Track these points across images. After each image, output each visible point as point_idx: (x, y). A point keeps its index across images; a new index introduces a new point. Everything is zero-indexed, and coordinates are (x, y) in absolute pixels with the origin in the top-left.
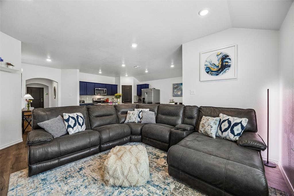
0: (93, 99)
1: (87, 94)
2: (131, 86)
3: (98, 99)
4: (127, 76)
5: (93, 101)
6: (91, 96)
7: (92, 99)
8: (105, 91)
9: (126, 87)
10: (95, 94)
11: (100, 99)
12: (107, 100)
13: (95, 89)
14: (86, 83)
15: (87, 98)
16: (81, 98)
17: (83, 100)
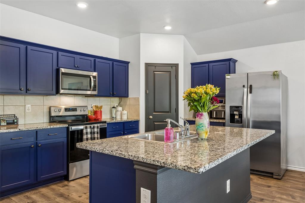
0: (50, 108)
1: (27, 92)
2: (176, 66)
3: (66, 110)
4: (168, 28)
5: (51, 117)
6: (40, 98)
7: (46, 110)
8: (95, 81)
9: (158, 69)
10: (58, 92)
11: (74, 110)
12: (95, 113)
13: (58, 71)
14: (23, 47)
15: (28, 106)
16: (5, 107)
17: (13, 115)
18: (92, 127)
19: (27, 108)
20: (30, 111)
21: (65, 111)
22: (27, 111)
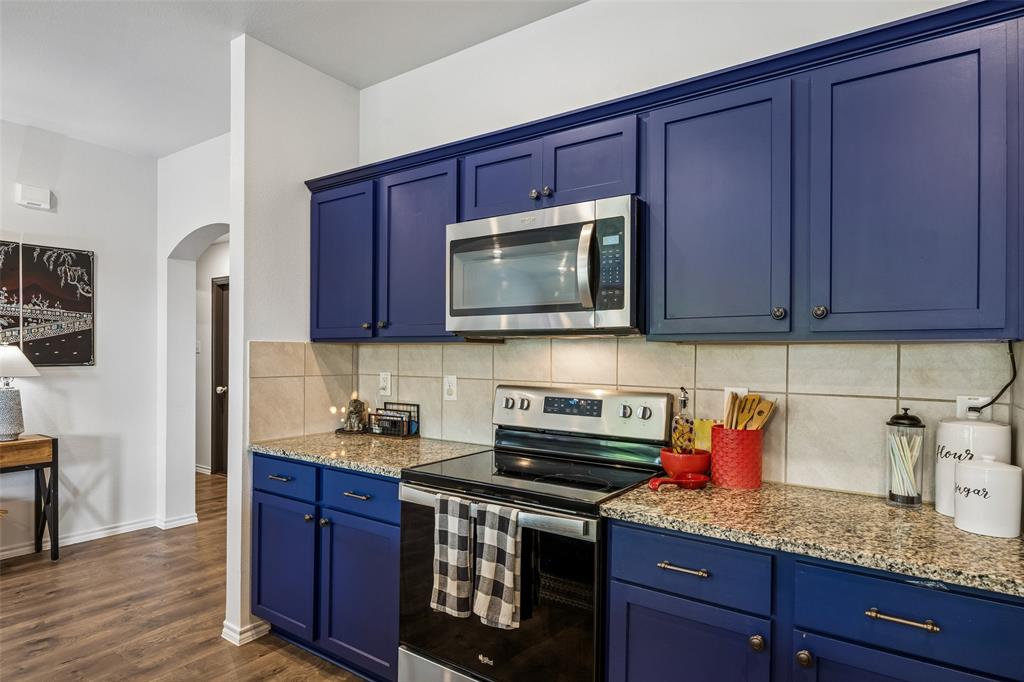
3: (552, 405)
6: (483, 352)
16: (401, 379)
17: (414, 405)
18: (474, 514)
19: (446, 387)
20: (454, 397)
21: (545, 411)
22: (446, 397)
